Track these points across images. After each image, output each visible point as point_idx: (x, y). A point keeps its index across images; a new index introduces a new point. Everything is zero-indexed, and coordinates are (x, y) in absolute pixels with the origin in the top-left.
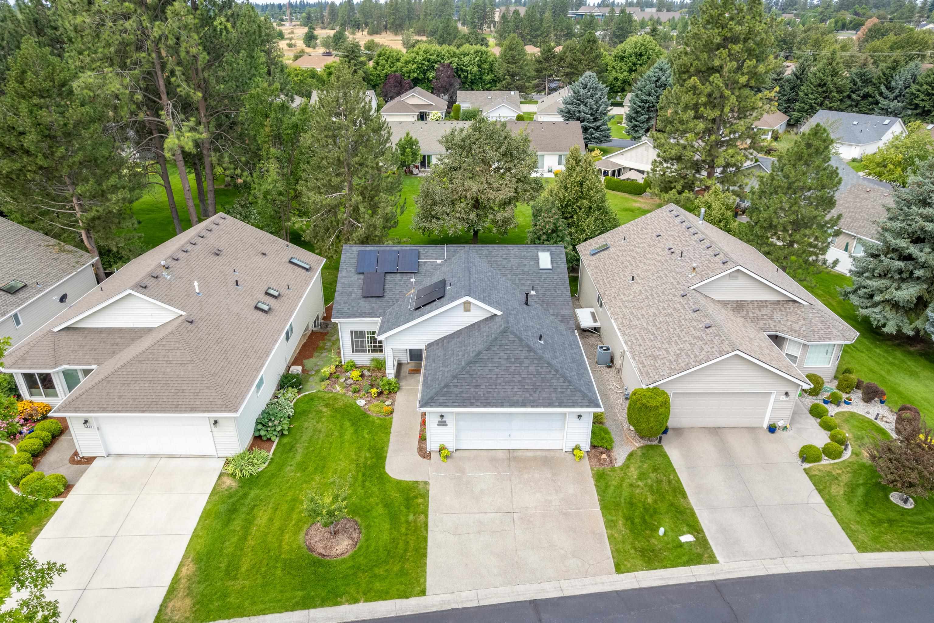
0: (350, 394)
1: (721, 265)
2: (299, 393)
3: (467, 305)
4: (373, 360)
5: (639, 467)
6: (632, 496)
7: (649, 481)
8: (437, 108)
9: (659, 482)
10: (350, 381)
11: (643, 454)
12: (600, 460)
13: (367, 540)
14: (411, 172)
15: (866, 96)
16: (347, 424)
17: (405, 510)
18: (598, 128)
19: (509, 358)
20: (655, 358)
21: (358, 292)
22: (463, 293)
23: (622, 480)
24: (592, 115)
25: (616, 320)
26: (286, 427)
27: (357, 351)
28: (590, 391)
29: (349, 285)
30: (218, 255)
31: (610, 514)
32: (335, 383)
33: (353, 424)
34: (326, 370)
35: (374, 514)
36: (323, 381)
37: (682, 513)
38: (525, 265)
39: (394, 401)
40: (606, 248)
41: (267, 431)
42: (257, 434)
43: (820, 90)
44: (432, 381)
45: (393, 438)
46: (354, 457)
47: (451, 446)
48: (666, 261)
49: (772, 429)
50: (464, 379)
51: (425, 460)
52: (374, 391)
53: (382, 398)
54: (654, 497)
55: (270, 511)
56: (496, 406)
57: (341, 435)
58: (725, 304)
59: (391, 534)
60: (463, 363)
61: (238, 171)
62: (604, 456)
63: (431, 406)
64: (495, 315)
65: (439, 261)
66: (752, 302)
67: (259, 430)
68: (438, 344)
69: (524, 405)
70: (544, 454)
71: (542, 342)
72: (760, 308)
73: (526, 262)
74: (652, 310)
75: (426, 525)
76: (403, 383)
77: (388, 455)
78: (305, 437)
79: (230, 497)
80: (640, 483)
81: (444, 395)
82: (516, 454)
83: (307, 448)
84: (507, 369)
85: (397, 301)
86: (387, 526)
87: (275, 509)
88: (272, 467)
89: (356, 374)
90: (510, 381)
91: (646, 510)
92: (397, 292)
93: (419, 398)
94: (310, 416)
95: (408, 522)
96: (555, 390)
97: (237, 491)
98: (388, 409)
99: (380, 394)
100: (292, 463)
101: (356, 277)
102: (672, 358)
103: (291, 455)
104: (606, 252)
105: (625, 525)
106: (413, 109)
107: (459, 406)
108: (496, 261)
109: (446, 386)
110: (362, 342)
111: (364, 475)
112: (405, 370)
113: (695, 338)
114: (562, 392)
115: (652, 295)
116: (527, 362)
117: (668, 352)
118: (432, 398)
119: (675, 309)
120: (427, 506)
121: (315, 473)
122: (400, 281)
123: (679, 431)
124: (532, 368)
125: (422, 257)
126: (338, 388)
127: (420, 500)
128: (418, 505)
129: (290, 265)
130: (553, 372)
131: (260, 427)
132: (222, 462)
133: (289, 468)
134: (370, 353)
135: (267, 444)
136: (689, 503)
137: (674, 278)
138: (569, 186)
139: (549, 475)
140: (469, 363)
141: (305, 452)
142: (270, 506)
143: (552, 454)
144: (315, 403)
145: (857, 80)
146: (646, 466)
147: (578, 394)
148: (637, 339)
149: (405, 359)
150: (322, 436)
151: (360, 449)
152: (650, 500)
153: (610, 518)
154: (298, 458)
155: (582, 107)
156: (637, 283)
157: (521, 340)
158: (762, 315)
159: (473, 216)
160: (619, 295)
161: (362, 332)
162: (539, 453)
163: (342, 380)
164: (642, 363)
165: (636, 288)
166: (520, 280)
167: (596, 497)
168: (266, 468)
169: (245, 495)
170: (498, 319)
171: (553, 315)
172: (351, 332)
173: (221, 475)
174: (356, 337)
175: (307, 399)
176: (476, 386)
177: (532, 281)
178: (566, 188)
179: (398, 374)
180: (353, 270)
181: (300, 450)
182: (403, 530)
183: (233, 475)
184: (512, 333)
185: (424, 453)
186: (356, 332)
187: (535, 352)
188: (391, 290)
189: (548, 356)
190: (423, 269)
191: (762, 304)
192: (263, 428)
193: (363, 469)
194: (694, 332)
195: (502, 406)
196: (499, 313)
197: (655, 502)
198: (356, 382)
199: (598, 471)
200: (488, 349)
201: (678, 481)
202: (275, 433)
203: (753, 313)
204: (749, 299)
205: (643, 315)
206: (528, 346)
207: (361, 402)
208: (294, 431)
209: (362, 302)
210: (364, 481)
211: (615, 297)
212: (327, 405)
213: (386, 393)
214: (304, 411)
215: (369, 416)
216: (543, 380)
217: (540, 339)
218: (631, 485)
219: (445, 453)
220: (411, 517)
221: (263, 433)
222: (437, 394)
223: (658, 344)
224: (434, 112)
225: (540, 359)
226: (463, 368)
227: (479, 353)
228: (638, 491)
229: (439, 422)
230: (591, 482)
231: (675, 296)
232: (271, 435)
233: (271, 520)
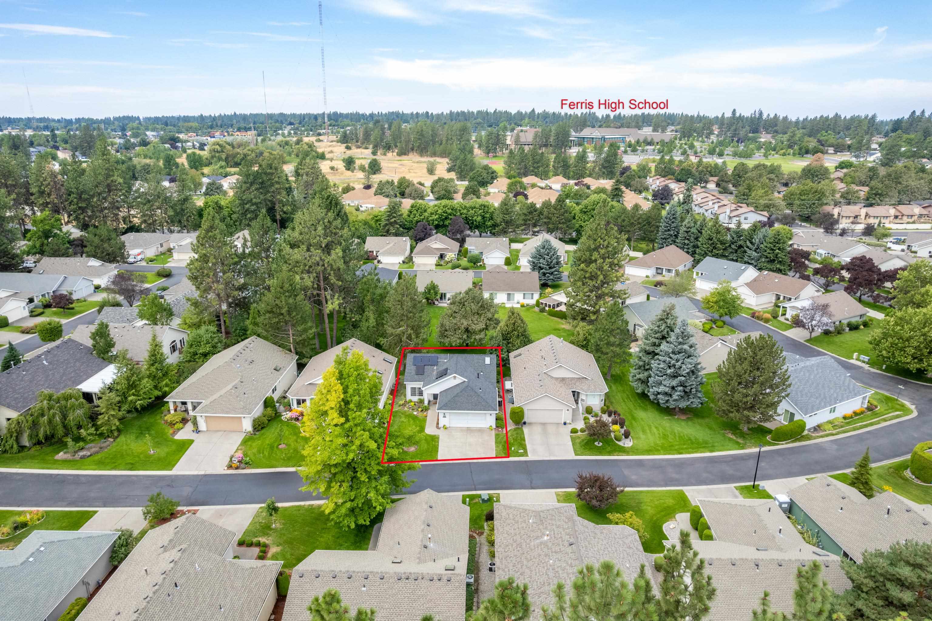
0: (411, 410)
3: (455, 377)
4: (419, 399)
5: (512, 433)
7: (514, 437)
8: (451, 251)
9: (517, 437)
10: (410, 406)
11: (515, 430)
13: (420, 448)
14: (434, 303)
15: (741, 247)
16: (411, 419)
17: (431, 441)
18: (552, 273)
19: (468, 395)
20: (522, 397)
21: (414, 372)
22: (454, 373)
23: (505, 436)
24: (548, 265)
27: (413, 395)
29: (411, 370)
32: (405, 407)
33: (413, 419)
34: (401, 402)
35: (422, 442)
36: (400, 406)
37: (522, 445)
38: (480, 363)
39: (427, 411)
40: (520, 355)
43: (710, 242)
44: (442, 403)
45: (427, 424)
46: (414, 427)
47: (447, 426)
48: (539, 361)
49: (565, 424)
50: (452, 402)
51: (438, 429)
52: (420, 409)
53: (423, 412)
54: (514, 440)
56: (463, 410)
57: (409, 422)
58: (557, 379)
59: (427, 447)
60: (453, 397)
61: (353, 315)
62: (500, 430)
63: (441, 411)
64: (465, 381)
65: (446, 360)
66: (569, 378)
68: (444, 391)
69: (472, 410)
72: (571, 380)
73: (480, 361)
74: (527, 381)
75: (438, 445)
76: (431, 407)
77: (426, 428)
80: (511, 437)
81: (445, 406)
82: (470, 429)
84: (467, 399)
85: (429, 375)
86: (426, 445)
89: (412, 404)
90: (468, 403)
92: (429, 372)
93: (437, 409)
94: (397, 417)
95: (432, 444)
96: (483, 406)
98: (425, 415)
99: (422, 410)
101: (414, 366)
102: (527, 397)
104: (520, 357)
105: (502, 447)
106: (435, 251)
107: (450, 410)
108: (468, 360)
109: (446, 404)
110: (415, 392)
111: (418, 433)
112: (431, 403)
113: (536, 390)
114: (486, 406)
115: (529, 375)
116: (474, 397)
117: (526, 395)
118: (441, 408)
119: (534, 380)
120: (439, 441)
122: (430, 368)
123: (530, 424)
124: (476, 399)
125: (439, 359)
126: (406, 409)
127: (436, 439)
129: (384, 360)
130: (483, 400)
134: (418, 396)
136: (525, 443)
137: (539, 368)
138: (509, 325)
139: (480, 434)
140: (455, 397)
143: (481, 429)
144: (398, 413)
145: (735, 236)
146: (515, 433)
147: (490, 407)
148: (519, 391)
149: (432, 399)
151: (416, 426)
152: (512, 441)
153: (498, 445)
155: (541, 261)
156: (526, 370)
157: (473, 389)
158: (572, 383)
159: (465, 336)
160: (518, 375)
161: (415, 388)
162: (478, 429)
163: (407, 406)
164: (517, 399)
165: (525, 372)
166: (476, 368)
167: (494, 440)
170: (466, 383)
171: (489, 382)
172: (411, 388)
174: (413, 390)
176: (456, 404)
177: (481, 368)
178: (507, 326)
179: (429, 404)
180: (413, 364)
182: (431, 446)
184: (470, 387)
185: (438, 427)
186: (413, 388)
188: (427, 372)
189: (482, 395)
190: (439, 364)
191: (573, 379)
193: (417, 431)
194: (536, 388)
195: (465, 410)
196: (467, 380)
197: (514, 442)
198: (413, 407)
199: (497, 434)
200: (462, 392)
201: (524, 437)
203: (568, 382)
204: (567, 376)
205: (523, 382)
206: (475, 392)
207: (415, 413)
209: (416, 376)
212: (403, 414)
213: (424, 410)
214: (395, 415)
215: (418, 417)
216: (479, 402)
217: (480, 390)
220: (434, 442)
222: (443, 407)
223: (524, 392)
224: (450, 254)
226: (453, 399)
227: (458, 394)
228: (509, 439)
229: (444, 416)
230: (494, 436)
231: (536, 375)
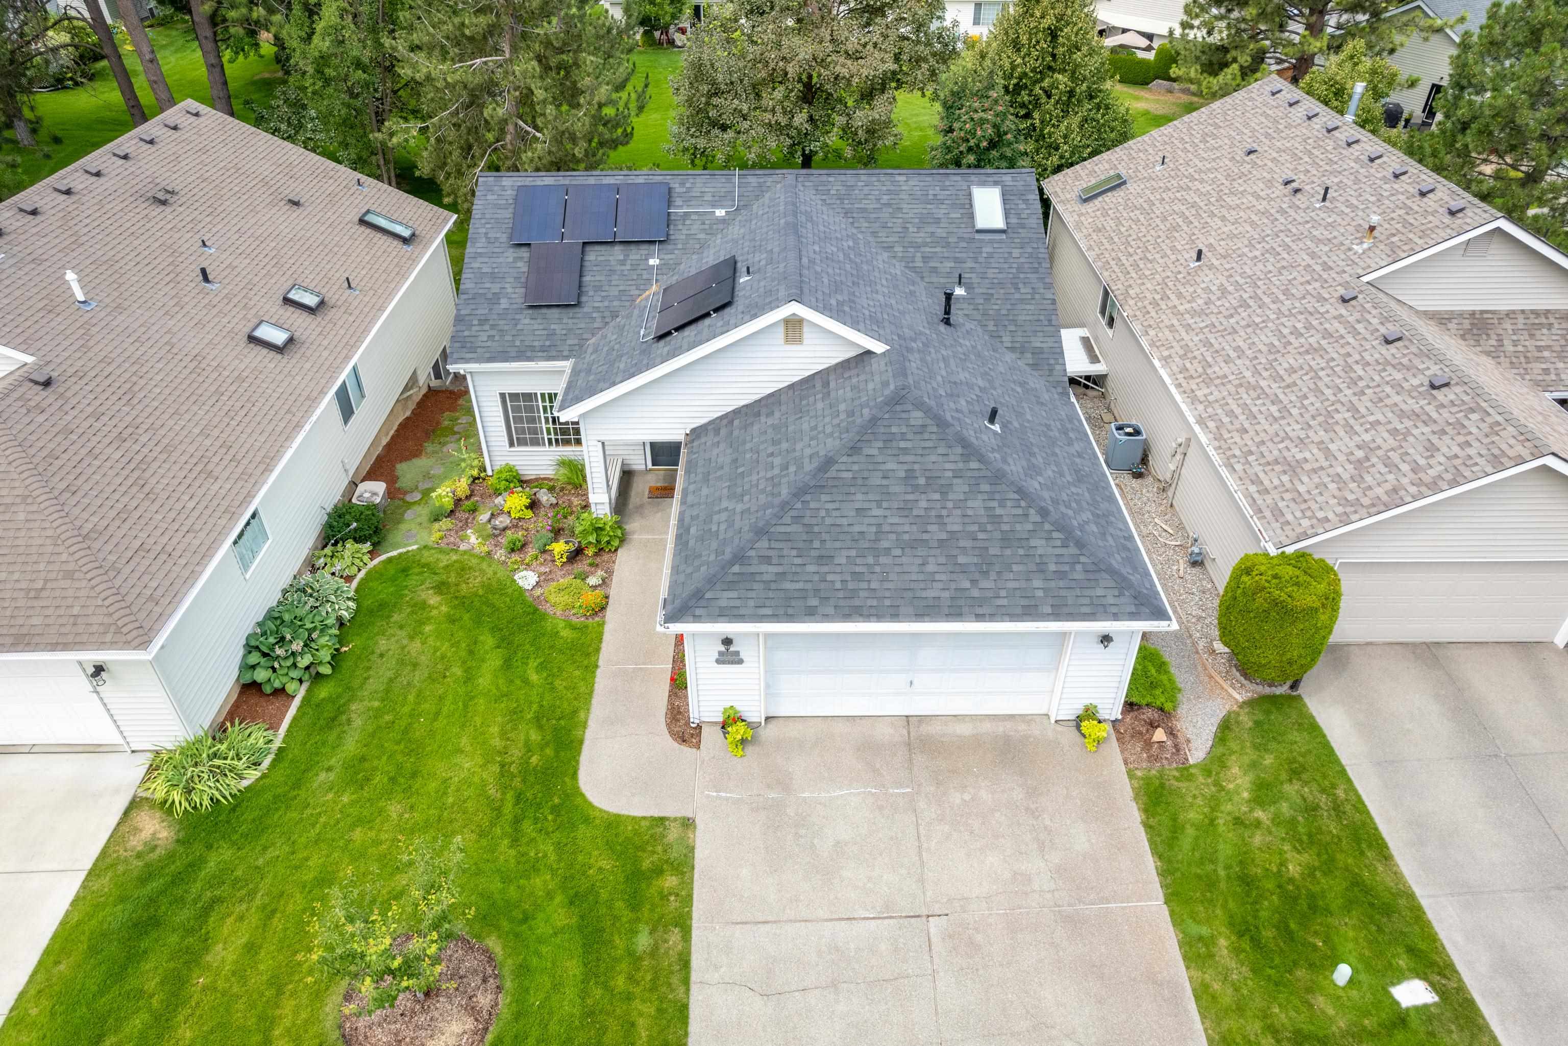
0: (500, 554)
1: (1447, 219)
2: (373, 554)
3: (793, 326)
4: (562, 463)
5: (1254, 765)
6: (1244, 859)
7: (1284, 807)
9: (1311, 809)
10: (502, 521)
11: (1257, 723)
12: (1148, 744)
13: (518, 1016)
14: (671, 43)
16: (488, 640)
17: (626, 915)
19: (910, 475)
20: (1294, 468)
21: (514, 294)
22: (782, 293)
23: (1214, 804)
25: (1166, 360)
26: (325, 655)
27: (522, 442)
28: (1135, 569)
29: (493, 276)
30: (164, 203)
31: (1193, 916)
32: (466, 525)
33: (505, 642)
34: (443, 495)
35: (541, 928)
36: (437, 520)
37: (1388, 910)
38: (938, 221)
39: (610, 573)
40: (1118, 184)
41: (274, 670)
42: (247, 678)
44: (700, 539)
45: (602, 681)
46: (497, 743)
47: (754, 712)
48: (1282, 211)
50: (787, 538)
51: (686, 750)
52: (560, 548)
53: (581, 566)
54: (1305, 858)
55: (254, 919)
56: (879, 617)
57: (469, 678)
58: (1440, 320)
59: (584, 994)
60: (785, 491)
62: (1159, 735)
63: (697, 619)
64: (869, 353)
65: (720, 213)
66: (1511, 314)
67: (253, 667)
68: (717, 431)
69: (955, 614)
70: (1001, 728)
71: (996, 428)
72: (1532, 330)
73: (941, 212)
74: (1264, 338)
75: (685, 964)
76: (634, 525)
77: (589, 735)
78: (375, 684)
79: (145, 878)
80: (1259, 814)
81: (731, 586)
82: (926, 729)
83: (378, 714)
84: (905, 509)
85: (615, 315)
86: (573, 968)
87: (269, 913)
88: (279, 775)
89: (516, 502)
90: (914, 544)
91: (1291, 899)
92: (614, 292)
93: (663, 593)
94: (396, 617)
95: (635, 959)
96: (1041, 569)
97: (171, 856)
98: (592, 598)
99: (576, 554)
100: (333, 761)
101: (511, 254)
102: (1346, 471)
103: (332, 737)
104: (1120, 194)
105: (1236, 951)
107: (775, 618)
108: (864, 210)
109: (739, 558)
110: (532, 420)
111: (518, 798)
112: (640, 489)
113: (1402, 415)
114: (1061, 575)
115: (1255, 297)
116: (960, 488)
117: (1328, 454)
118: (698, 595)
119: (1327, 334)
120: (688, 900)
121: (388, 794)
122: (622, 263)
123: (1336, 653)
124: (976, 504)
125: (678, 202)
126: (473, 539)
127: (670, 881)
128: (664, 897)
129: (363, 228)
130: (1034, 517)
131: (254, 658)
132: (143, 763)
133: (323, 776)
134: (554, 448)
135: (277, 703)
136: (1398, 876)
137: (1313, 255)
138: (1024, 39)
139: (1018, 794)
140: (800, 492)
141: (370, 729)
142: (258, 901)
143: (1022, 727)
144: (413, 581)
146: (1269, 760)
147: (1106, 580)
148: (1231, 413)
149: (640, 461)
150: (418, 677)
151: (515, 715)
152: (1293, 869)
153: (1195, 929)
154: (351, 746)
156: (1211, 267)
157: (942, 423)
158: (1539, 349)
159: (800, 119)
160: (1165, 297)
161: (529, 397)
162: (987, 727)
163: (484, 517)
164: (1257, 481)
165: (1207, 278)
166: (925, 259)
167: (1150, 863)
168: (264, 776)
169: (194, 866)
170: (875, 365)
171: (1012, 349)
172: (503, 396)
173: (135, 804)
174: (516, 409)
175: (392, 571)
176: (824, 559)
177: (957, 260)
178: (1016, 45)
179: (621, 504)
180: (504, 238)
181: (358, 722)
182: (620, 982)
183: (166, 807)
184: (919, 405)
185: (683, 729)
186: (514, 397)
187: (982, 459)
188: (598, 288)
189: (1015, 467)
190: (679, 234)
191: (1537, 319)
192: (263, 661)
193: (517, 782)
194: (1397, 399)
195: (895, 616)
196: (879, 347)
197: (1310, 873)
198: (516, 524)
199: (1147, 781)
200: (854, 450)
201: (1360, 806)
202: (295, 674)
203: (1515, 343)
204: (1503, 306)
205: (1237, 349)
206: (964, 443)
207: (527, 579)
208: (347, 664)
209: (526, 320)
210: (517, 821)
211: (1155, 303)
212: (440, 588)
213: (590, 552)
214: (382, 605)
215: (544, 617)
216: (1006, 540)
217: (992, 419)
218: (1238, 822)
219: (738, 731)
220: (643, 941)
221: (261, 675)
222: (711, 582)
223: (1295, 430)
225: (998, 478)
226: (785, 506)
227: (829, 462)
228: (1258, 839)
229: (721, 654)
230: (1133, 815)
231: (1321, 299)
232: (285, 680)
233: (251, 948)
